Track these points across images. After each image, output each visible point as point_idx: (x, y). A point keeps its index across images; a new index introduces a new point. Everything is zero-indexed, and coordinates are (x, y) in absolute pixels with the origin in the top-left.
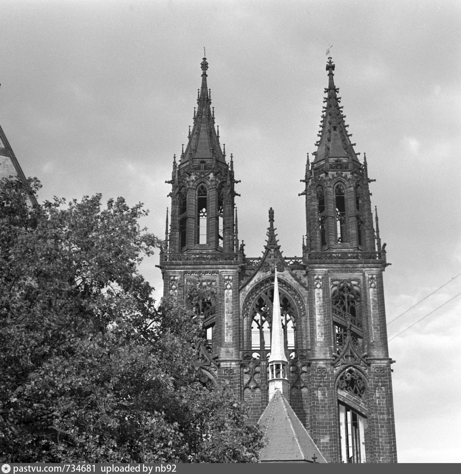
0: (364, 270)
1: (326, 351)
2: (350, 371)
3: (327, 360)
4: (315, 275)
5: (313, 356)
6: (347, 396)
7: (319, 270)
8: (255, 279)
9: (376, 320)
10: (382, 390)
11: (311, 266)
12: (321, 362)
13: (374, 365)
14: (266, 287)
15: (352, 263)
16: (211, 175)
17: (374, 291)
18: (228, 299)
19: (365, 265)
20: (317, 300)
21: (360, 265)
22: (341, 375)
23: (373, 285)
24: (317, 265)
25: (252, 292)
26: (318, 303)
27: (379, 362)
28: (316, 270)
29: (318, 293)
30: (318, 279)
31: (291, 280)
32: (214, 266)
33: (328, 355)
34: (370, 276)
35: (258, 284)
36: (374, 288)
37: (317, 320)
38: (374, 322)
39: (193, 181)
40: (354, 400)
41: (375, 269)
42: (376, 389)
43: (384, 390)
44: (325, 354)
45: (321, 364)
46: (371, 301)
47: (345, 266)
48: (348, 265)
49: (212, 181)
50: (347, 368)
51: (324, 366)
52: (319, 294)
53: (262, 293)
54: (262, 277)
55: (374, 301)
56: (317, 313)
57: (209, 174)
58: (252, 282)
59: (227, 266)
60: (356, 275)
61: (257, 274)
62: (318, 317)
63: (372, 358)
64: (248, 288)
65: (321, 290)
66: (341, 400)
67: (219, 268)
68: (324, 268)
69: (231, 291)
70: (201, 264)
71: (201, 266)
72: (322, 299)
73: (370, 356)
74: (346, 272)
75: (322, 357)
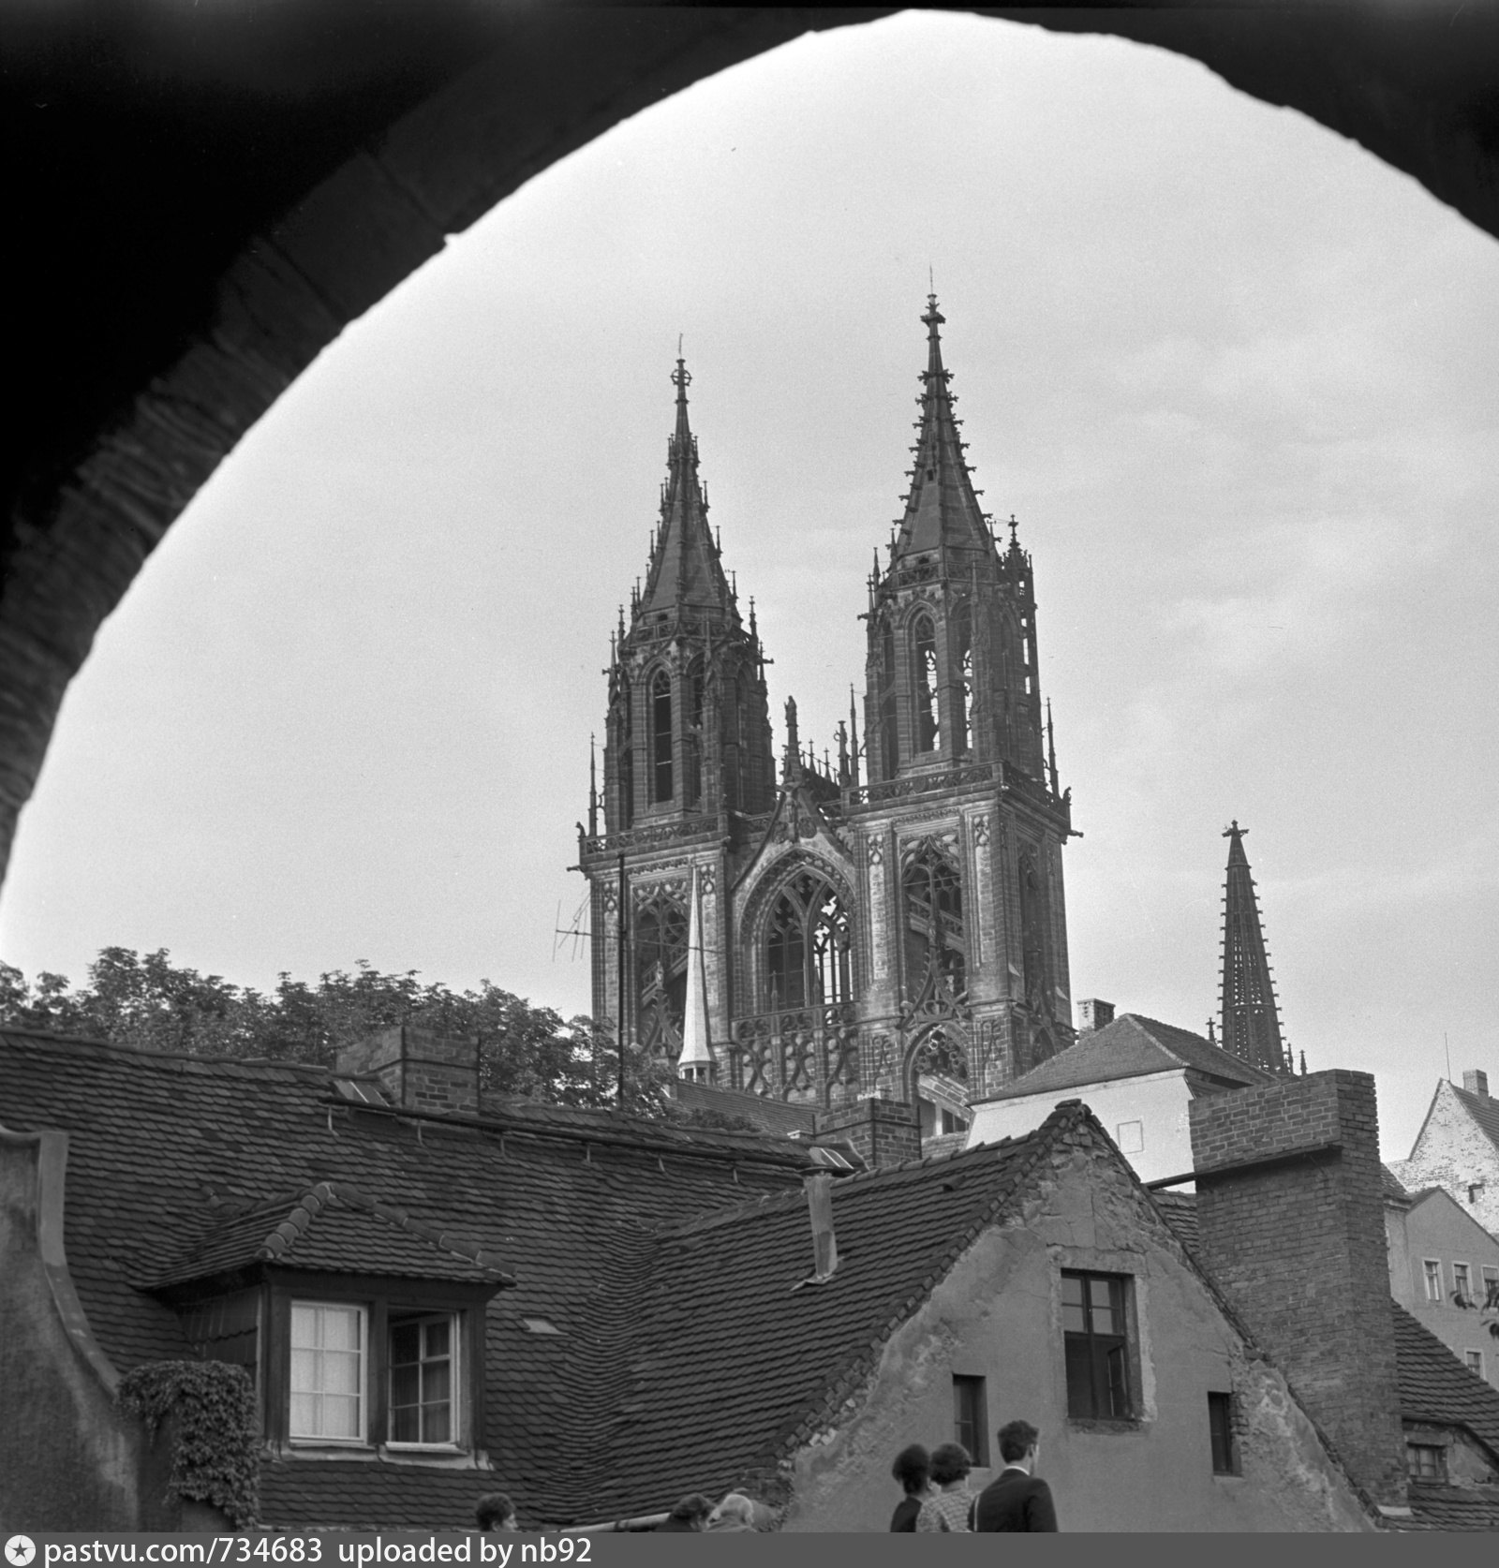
0: (961, 808)
1: (888, 999)
2: (938, 1036)
3: (888, 1019)
4: (868, 836)
5: (864, 1015)
6: (937, 1087)
7: (873, 823)
8: (763, 861)
9: (988, 917)
10: (996, 1067)
11: (857, 817)
12: (878, 1025)
13: (979, 1016)
14: (790, 873)
15: (934, 798)
16: (673, 648)
17: (985, 852)
18: (708, 914)
19: (963, 798)
20: (873, 889)
21: (952, 800)
22: (919, 1045)
23: (982, 839)
24: (868, 815)
25: (759, 891)
26: (876, 895)
27: (987, 1008)
28: (868, 824)
29: (876, 873)
30: (875, 843)
31: (830, 852)
32: (678, 850)
33: (892, 1008)
34: (977, 820)
35: (768, 872)
36: (985, 845)
37: (874, 933)
38: (985, 920)
39: (639, 665)
40: (950, 1094)
41: (983, 803)
42: (984, 1068)
43: (1000, 1067)
44: (886, 1006)
45: (878, 1028)
46: (979, 875)
47: (922, 806)
48: (930, 804)
49: (674, 659)
50: (930, 1028)
51: (884, 1032)
52: (877, 876)
53: (783, 889)
54: (775, 855)
55: (984, 874)
56: (874, 920)
57: (668, 645)
58: (756, 870)
59: (700, 846)
60: (950, 821)
61: (766, 851)
62: (876, 928)
63: (975, 1002)
64: (749, 883)
65: (881, 868)
66: (925, 1097)
67: (687, 853)
68: (882, 817)
69: (713, 897)
70: (652, 849)
71: (654, 854)
72: (882, 887)
73: (973, 998)
74: (927, 818)
75: (881, 1013)
